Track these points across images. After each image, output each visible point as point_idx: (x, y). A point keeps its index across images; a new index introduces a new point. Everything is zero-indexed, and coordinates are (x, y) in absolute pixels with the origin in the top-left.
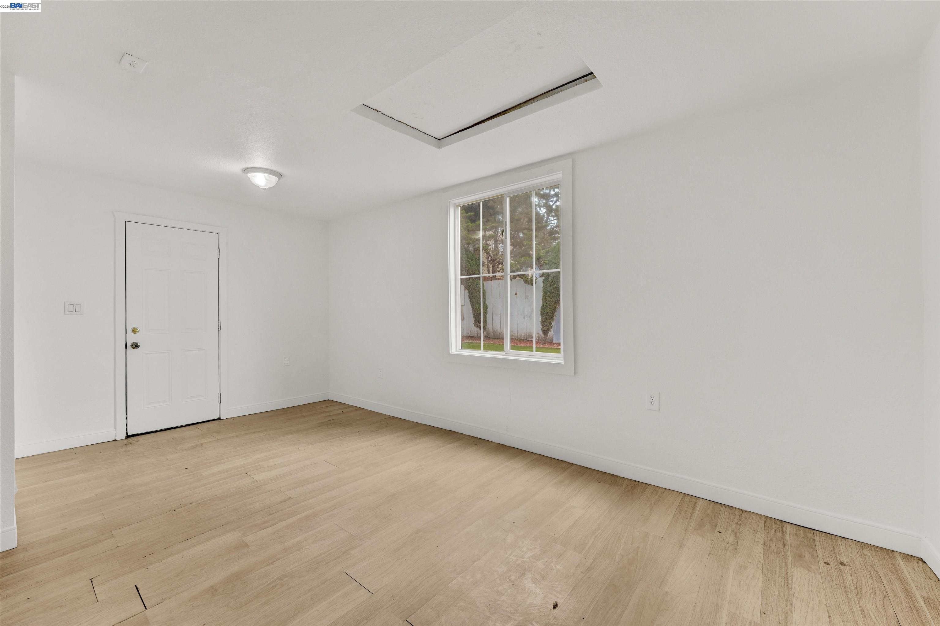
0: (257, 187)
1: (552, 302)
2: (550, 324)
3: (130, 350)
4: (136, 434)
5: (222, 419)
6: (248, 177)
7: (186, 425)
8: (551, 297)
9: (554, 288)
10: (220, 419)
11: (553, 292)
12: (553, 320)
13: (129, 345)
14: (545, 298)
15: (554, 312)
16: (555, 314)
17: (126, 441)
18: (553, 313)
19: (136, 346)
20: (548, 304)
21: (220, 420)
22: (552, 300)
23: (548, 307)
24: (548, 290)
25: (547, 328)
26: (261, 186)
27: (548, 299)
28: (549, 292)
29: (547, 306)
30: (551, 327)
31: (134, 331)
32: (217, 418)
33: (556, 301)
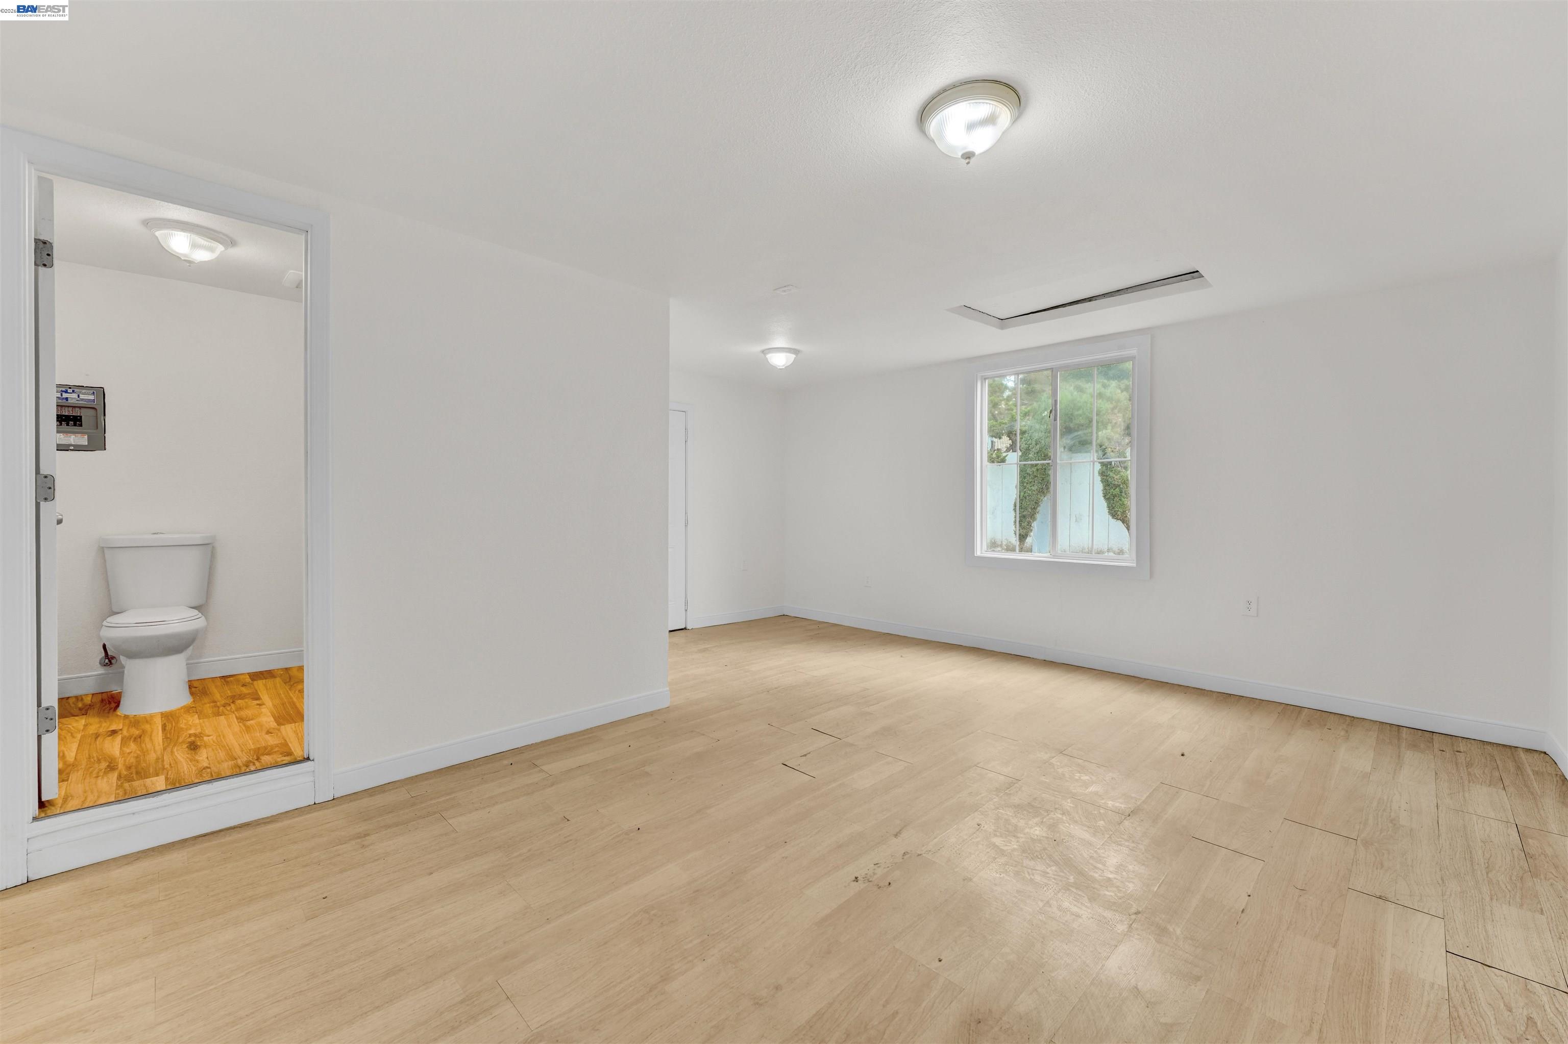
0: (774, 368)
1: (1034, 491)
2: (1029, 524)
5: (688, 629)
6: (767, 358)
8: (1033, 483)
9: (1037, 470)
11: (1035, 476)
12: (1034, 519)
14: (1022, 484)
15: (1037, 507)
16: (1037, 511)
18: (1034, 508)
20: (1026, 494)
22: (1033, 488)
23: (1028, 498)
24: (1028, 471)
25: (1024, 531)
26: (779, 366)
27: (1028, 487)
28: (1030, 475)
29: (1026, 498)
30: (1031, 530)
32: (684, 627)
33: (1041, 490)
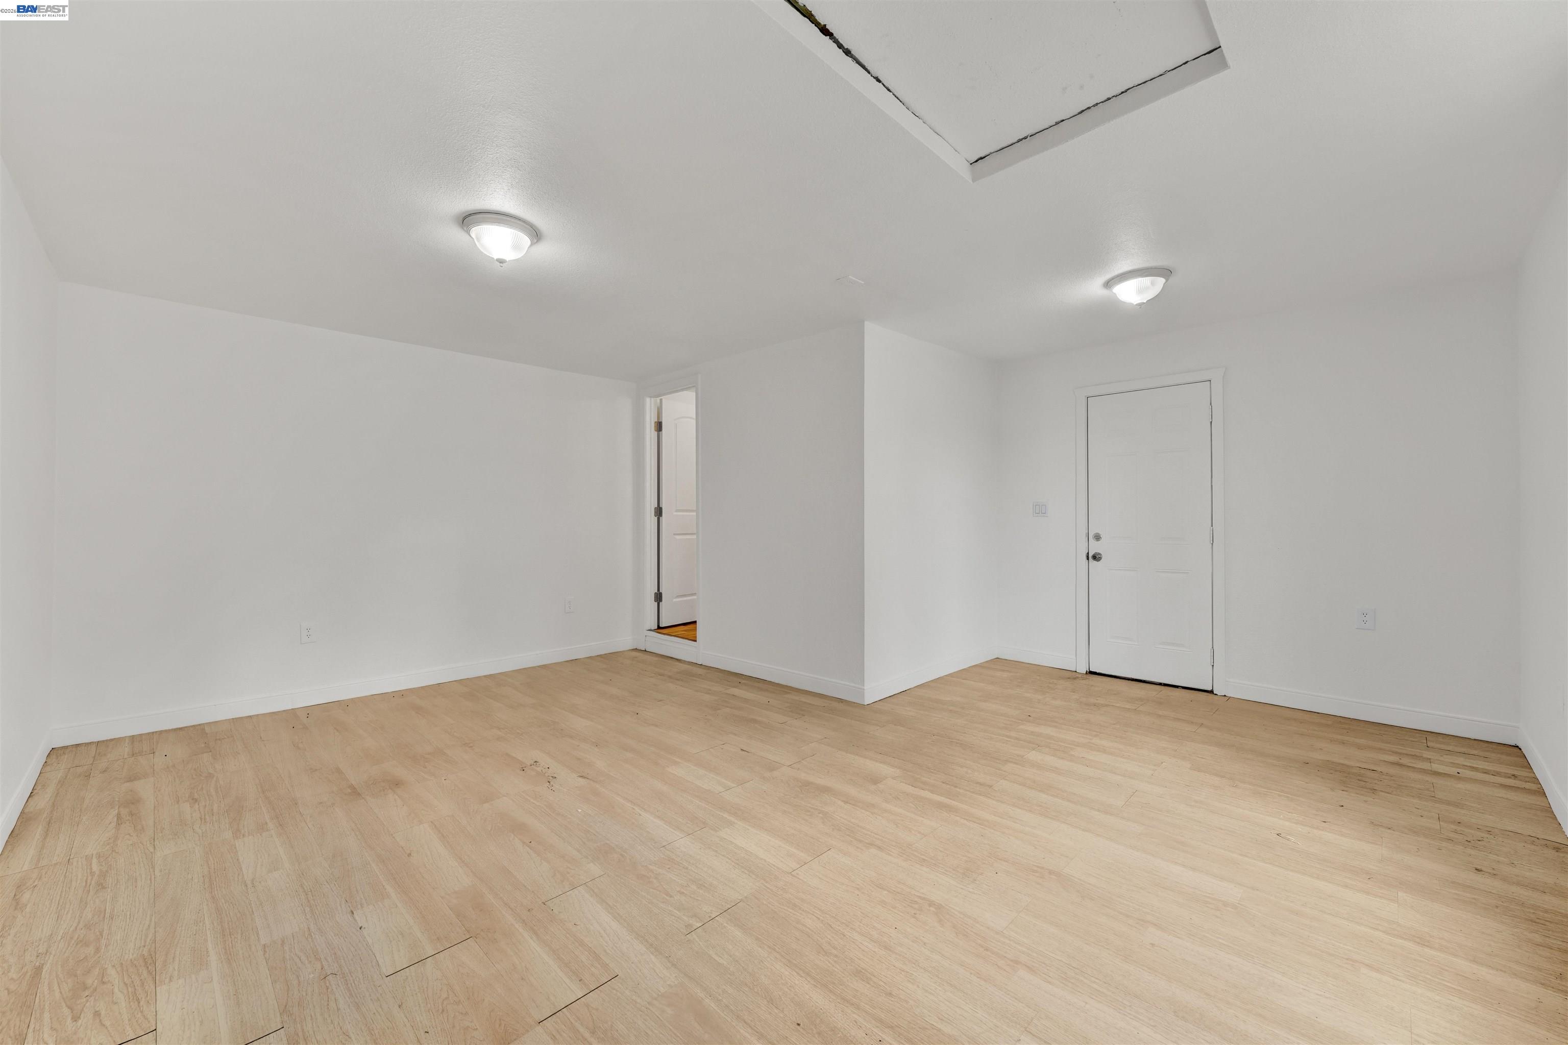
3: (1093, 563)
4: (1098, 672)
5: (1216, 694)
7: (1160, 684)
10: (1213, 693)
13: (1090, 555)
17: (1085, 676)
19: (1096, 557)
21: (1212, 695)
31: (1098, 537)
32: (1210, 689)
